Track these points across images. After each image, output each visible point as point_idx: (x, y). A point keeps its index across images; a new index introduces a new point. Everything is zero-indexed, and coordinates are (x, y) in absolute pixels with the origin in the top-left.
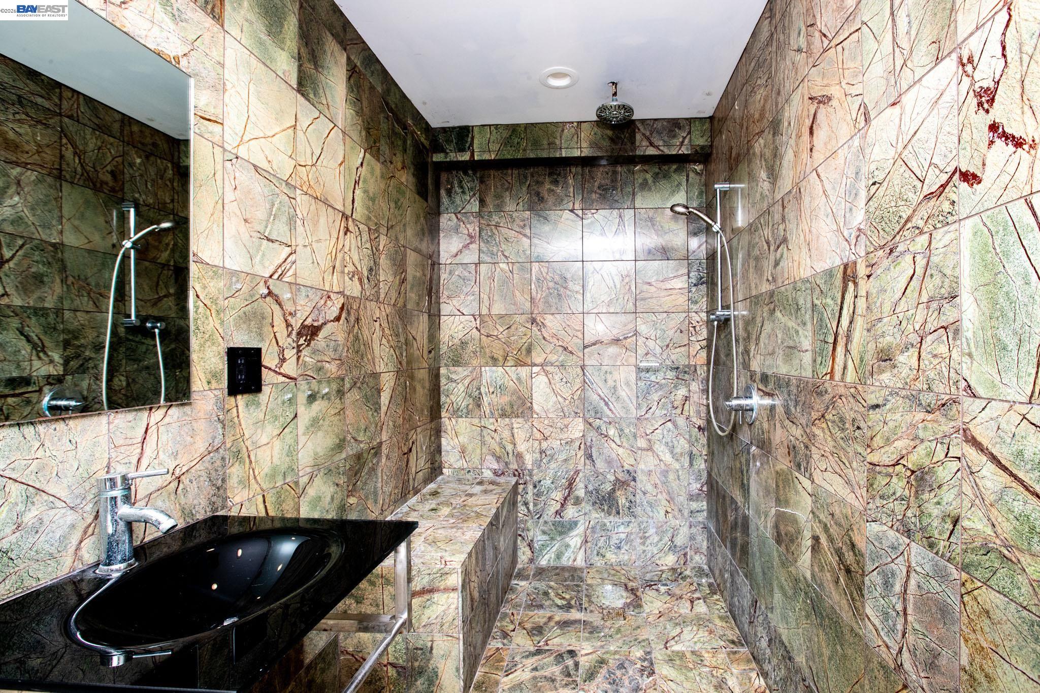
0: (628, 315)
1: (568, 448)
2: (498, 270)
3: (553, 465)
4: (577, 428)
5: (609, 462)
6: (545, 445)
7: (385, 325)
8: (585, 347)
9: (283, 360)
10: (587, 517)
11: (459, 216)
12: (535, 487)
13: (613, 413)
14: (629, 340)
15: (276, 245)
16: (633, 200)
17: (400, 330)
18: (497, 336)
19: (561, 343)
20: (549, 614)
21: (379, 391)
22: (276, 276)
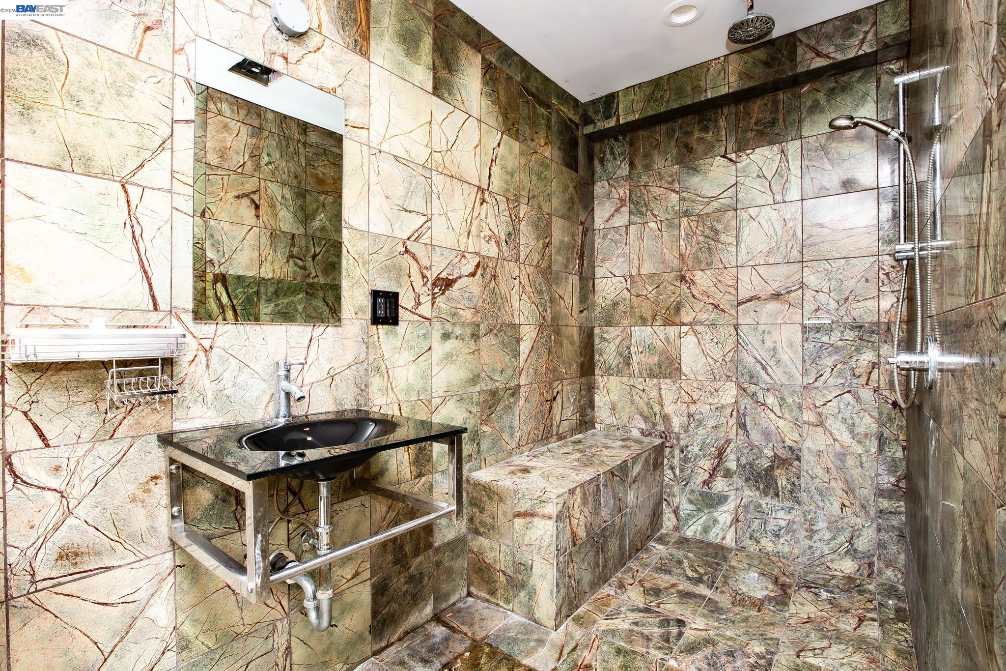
0: (791, 265)
1: (718, 413)
2: (647, 229)
3: (701, 431)
4: (729, 393)
5: (767, 435)
6: (693, 409)
7: (526, 282)
8: (739, 304)
9: (419, 304)
10: (738, 493)
11: (611, 182)
12: (682, 452)
13: (772, 378)
14: (793, 294)
15: (413, 215)
16: (799, 129)
17: (544, 289)
18: (646, 296)
19: (711, 301)
20: (673, 580)
21: (518, 341)
22: (413, 239)
